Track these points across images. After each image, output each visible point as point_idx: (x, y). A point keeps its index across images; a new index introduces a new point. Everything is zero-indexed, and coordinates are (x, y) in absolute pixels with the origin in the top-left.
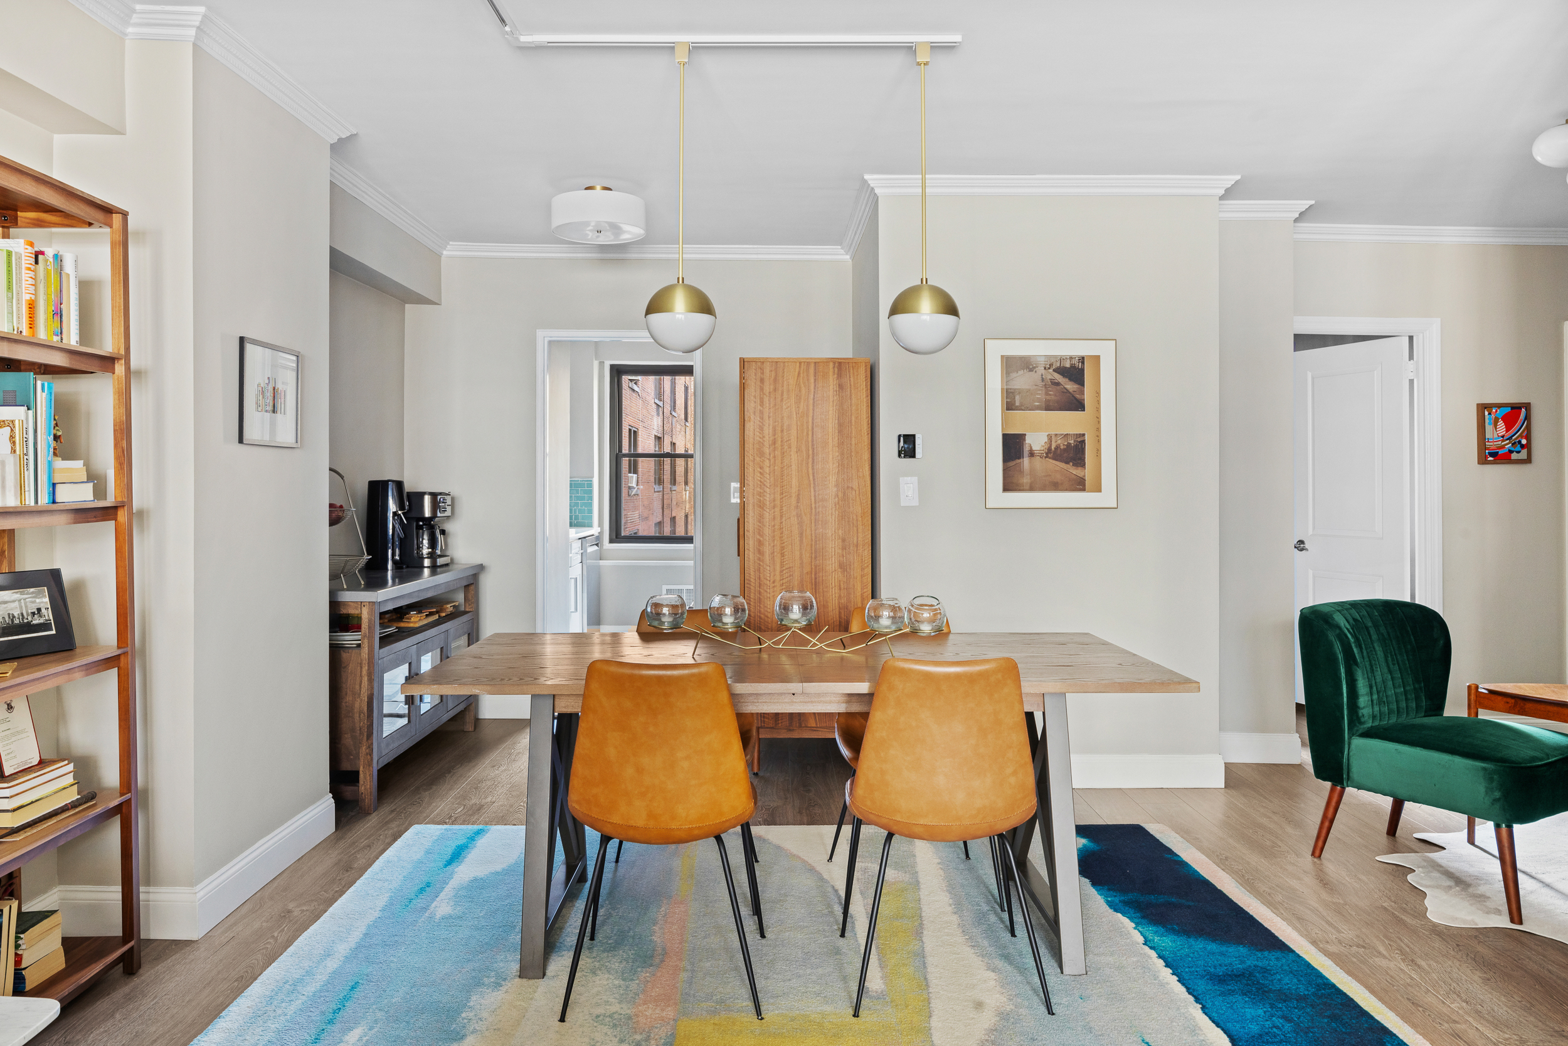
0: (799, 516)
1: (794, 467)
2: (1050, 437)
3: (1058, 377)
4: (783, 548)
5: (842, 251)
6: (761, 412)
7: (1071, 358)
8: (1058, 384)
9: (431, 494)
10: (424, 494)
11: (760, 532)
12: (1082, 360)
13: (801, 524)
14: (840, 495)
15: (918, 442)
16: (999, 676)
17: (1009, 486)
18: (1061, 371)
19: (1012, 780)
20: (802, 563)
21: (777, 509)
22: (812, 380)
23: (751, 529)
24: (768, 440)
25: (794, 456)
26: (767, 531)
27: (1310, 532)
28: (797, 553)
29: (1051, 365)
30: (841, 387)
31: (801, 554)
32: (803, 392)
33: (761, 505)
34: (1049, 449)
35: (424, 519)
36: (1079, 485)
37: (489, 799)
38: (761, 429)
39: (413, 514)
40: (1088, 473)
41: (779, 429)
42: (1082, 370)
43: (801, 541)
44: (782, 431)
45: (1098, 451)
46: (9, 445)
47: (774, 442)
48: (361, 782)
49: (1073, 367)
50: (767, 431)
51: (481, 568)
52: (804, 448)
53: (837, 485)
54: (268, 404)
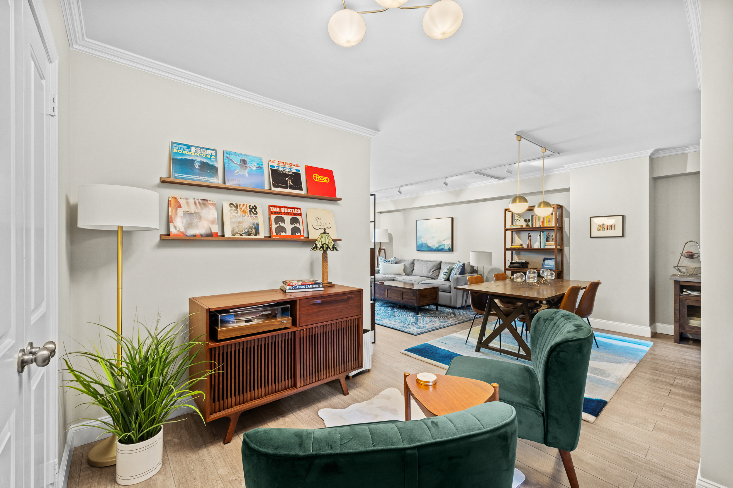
54: (604, 229)
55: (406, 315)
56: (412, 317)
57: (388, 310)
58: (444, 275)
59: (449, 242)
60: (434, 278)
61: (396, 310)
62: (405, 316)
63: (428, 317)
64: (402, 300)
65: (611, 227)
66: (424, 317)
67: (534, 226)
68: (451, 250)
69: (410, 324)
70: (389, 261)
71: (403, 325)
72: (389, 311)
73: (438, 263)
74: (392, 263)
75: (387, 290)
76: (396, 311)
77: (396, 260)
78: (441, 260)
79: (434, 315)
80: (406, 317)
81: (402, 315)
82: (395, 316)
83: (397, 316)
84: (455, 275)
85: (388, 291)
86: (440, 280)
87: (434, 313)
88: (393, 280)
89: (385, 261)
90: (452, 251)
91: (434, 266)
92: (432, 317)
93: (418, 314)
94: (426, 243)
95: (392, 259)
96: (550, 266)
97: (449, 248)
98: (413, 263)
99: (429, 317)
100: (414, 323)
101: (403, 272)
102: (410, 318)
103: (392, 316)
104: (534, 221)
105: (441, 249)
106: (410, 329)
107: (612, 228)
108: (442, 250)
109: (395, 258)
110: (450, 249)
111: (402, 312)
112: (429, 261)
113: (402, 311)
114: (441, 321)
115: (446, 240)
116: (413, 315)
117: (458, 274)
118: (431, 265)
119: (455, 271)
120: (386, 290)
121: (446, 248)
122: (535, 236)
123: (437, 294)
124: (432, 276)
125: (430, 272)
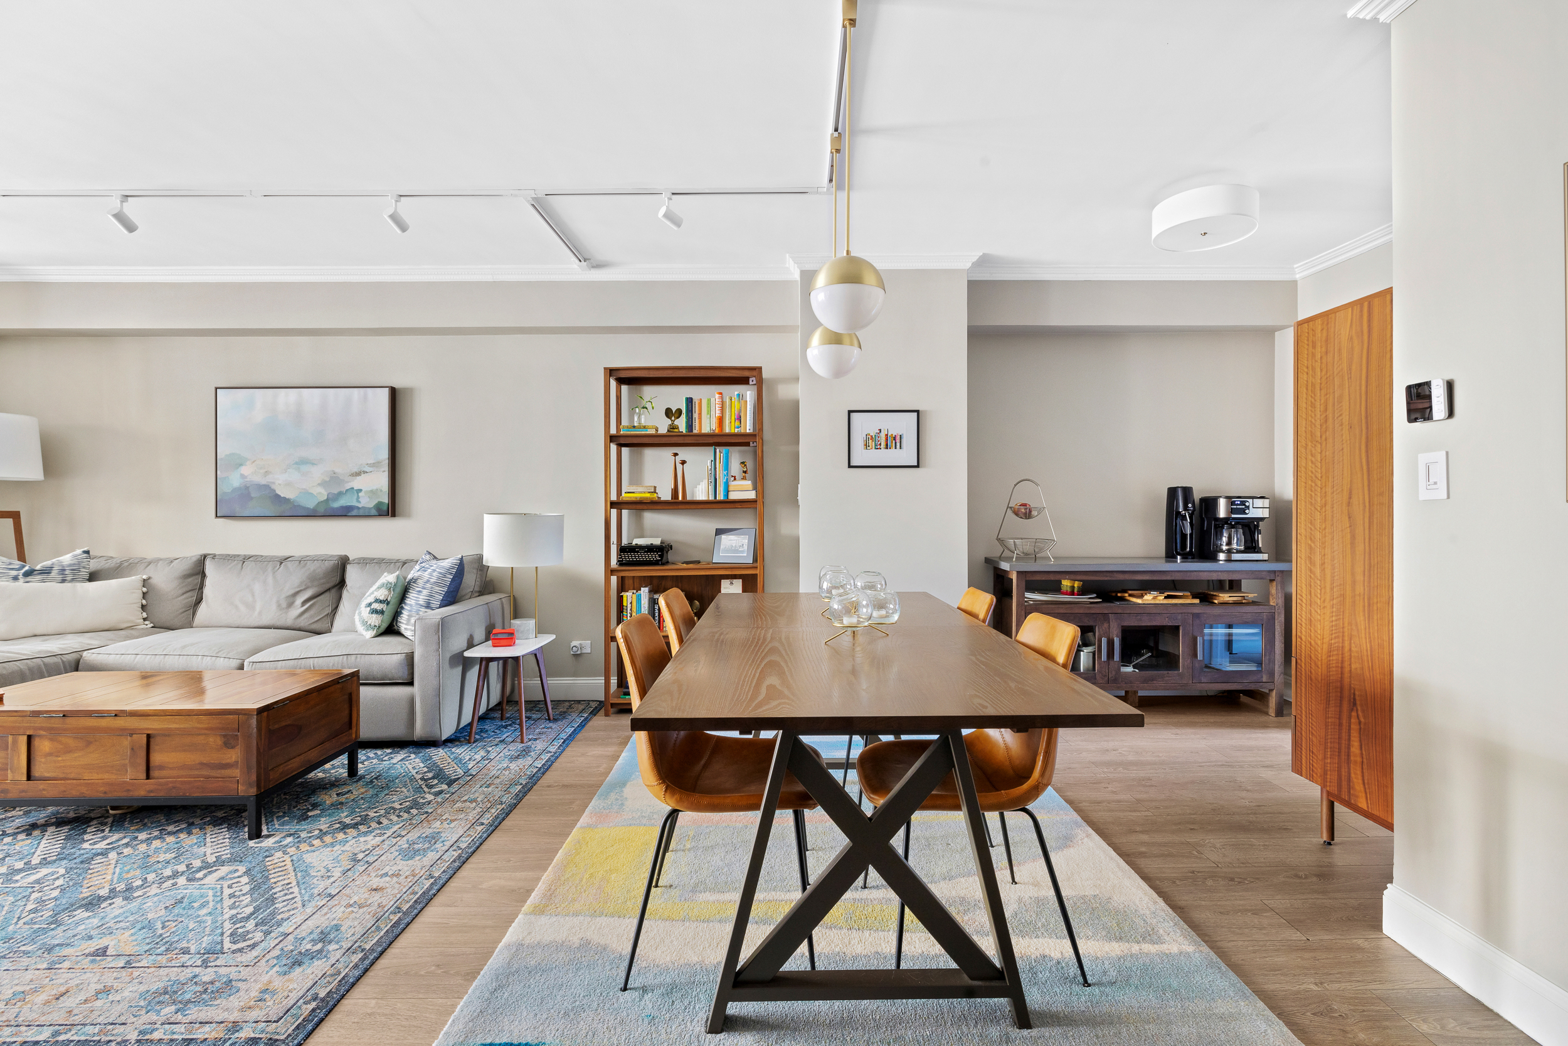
35: (1219, 519)
54: (880, 444)
55: (182, 868)
56: (224, 870)
57: (35, 860)
58: (375, 611)
59: (381, 481)
60: (315, 627)
61: (102, 845)
62: (175, 874)
63: (320, 837)
64: (148, 777)
65: (893, 441)
66: (304, 847)
67: (695, 431)
68: (391, 509)
69: (227, 945)
70: (46, 571)
71: (174, 973)
72: (44, 862)
73: (328, 564)
74: (63, 581)
75: (29, 738)
76: (104, 853)
77: (94, 565)
78: (343, 553)
79: (352, 812)
80: (182, 881)
81: (151, 877)
82: (92, 903)
83: (113, 894)
84: (423, 610)
85: (36, 743)
86: (350, 636)
87: (342, 799)
88: (77, 670)
89: (14, 573)
90: (394, 515)
91: (312, 578)
92: (344, 827)
93: (256, 834)
94: (267, 487)
95: (67, 559)
96: (736, 551)
97: (380, 503)
98: (198, 572)
99: (328, 839)
100: (251, 925)
101: (137, 616)
102: (211, 879)
103: (71, 908)
104: (696, 415)
105: (342, 507)
106: (235, 1002)
107: (896, 443)
108: (345, 513)
109: (87, 552)
110: (385, 508)
111: (143, 847)
112: (283, 560)
113: (148, 841)
114: (403, 843)
115: (365, 472)
116: (226, 853)
117: (436, 603)
118: (293, 579)
119: (425, 592)
120: (15, 742)
121: (366, 502)
122: (698, 461)
123: (352, 702)
124: (303, 622)
125: (290, 605)
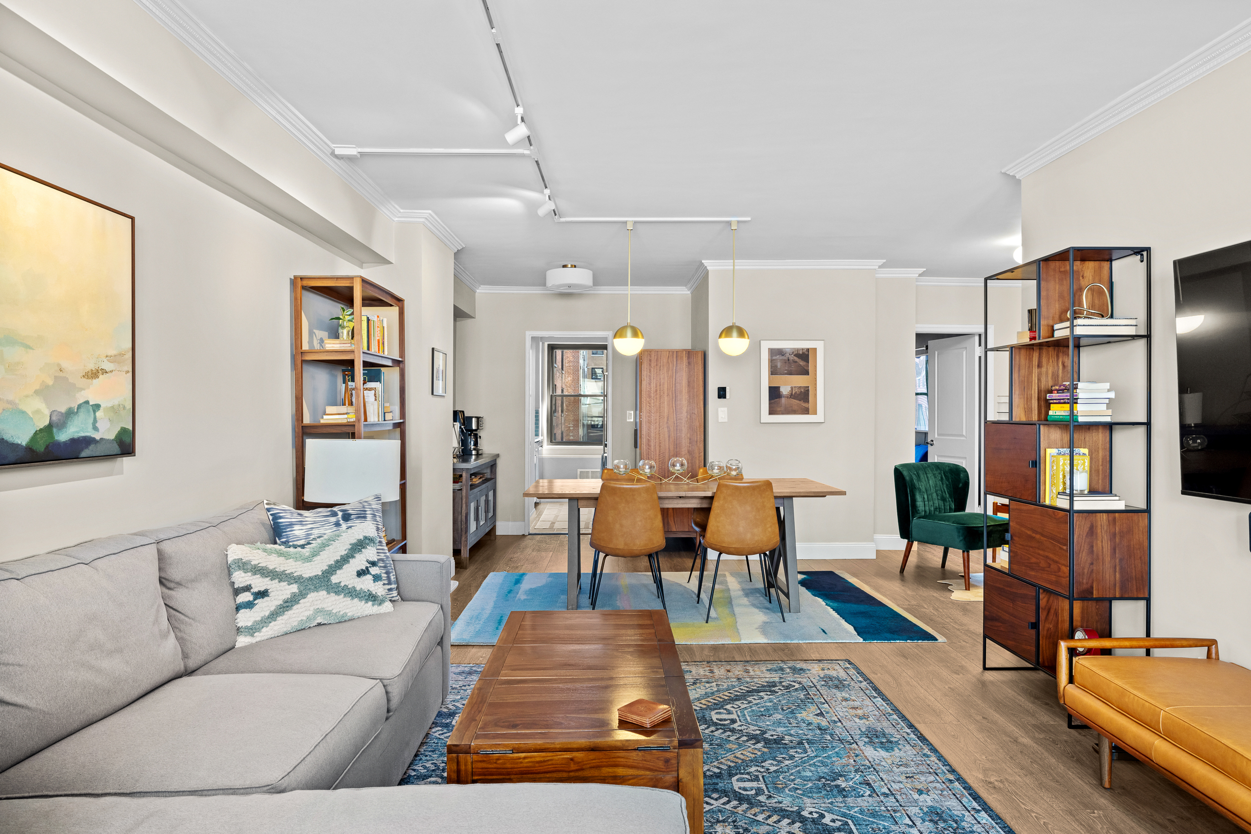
0: (668, 427)
1: (666, 403)
2: (792, 388)
3: (796, 359)
4: (660, 443)
5: (686, 289)
6: (650, 376)
7: (802, 349)
8: (796, 362)
9: (476, 417)
10: (472, 417)
11: (649, 435)
12: (808, 350)
13: (669, 431)
14: (689, 417)
15: (727, 390)
16: (765, 487)
17: (771, 412)
18: (798, 355)
19: (770, 529)
20: (669, 450)
21: (657, 424)
22: (675, 360)
23: (644, 433)
24: (653, 389)
25: (666, 398)
26: (652, 435)
27: (936, 436)
28: (667, 446)
29: (793, 353)
30: (689, 363)
31: (669, 446)
32: (671, 366)
33: (650, 422)
34: (792, 394)
35: (472, 431)
36: (806, 411)
37: (519, 564)
38: (650, 384)
39: (468, 428)
40: (810, 405)
41: (658, 384)
42: (808, 355)
43: (669, 440)
44: (660, 385)
45: (815, 395)
46: (374, 398)
47: (656, 391)
48: (462, 554)
49: (803, 353)
50: (653, 385)
51: (498, 456)
52: (670, 393)
53: (687, 412)
59: (123, 390)
97: (123, 431)
105: (73, 442)
108: (77, 453)
110: (129, 441)
121: (106, 431)
